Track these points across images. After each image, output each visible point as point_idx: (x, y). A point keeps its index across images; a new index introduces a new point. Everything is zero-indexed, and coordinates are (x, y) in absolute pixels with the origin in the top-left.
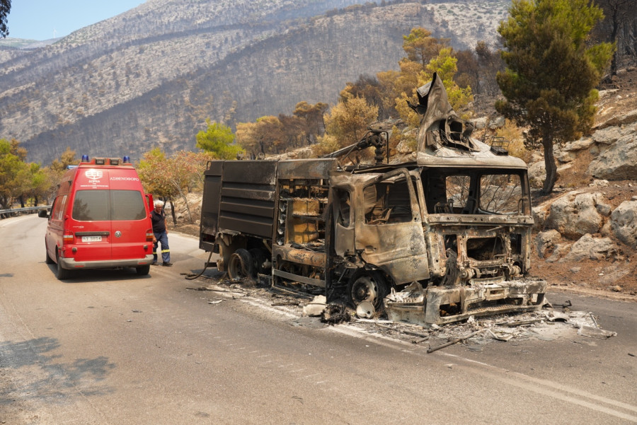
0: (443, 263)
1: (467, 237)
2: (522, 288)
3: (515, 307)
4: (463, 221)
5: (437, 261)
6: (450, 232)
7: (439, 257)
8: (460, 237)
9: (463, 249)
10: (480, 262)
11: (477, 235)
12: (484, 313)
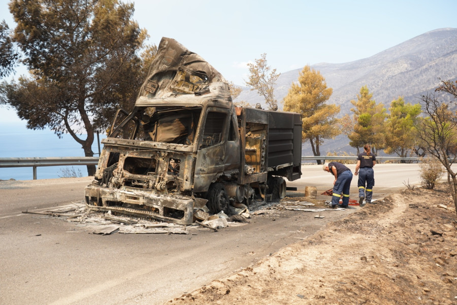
0: (102, 171)
1: (127, 155)
2: (157, 201)
3: (152, 214)
4: (118, 143)
5: (99, 168)
6: (115, 151)
7: (101, 166)
8: (122, 155)
9: (121, 164)
10: (131, 175)
11: (136, 155)
12: (120, 211)
